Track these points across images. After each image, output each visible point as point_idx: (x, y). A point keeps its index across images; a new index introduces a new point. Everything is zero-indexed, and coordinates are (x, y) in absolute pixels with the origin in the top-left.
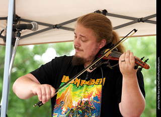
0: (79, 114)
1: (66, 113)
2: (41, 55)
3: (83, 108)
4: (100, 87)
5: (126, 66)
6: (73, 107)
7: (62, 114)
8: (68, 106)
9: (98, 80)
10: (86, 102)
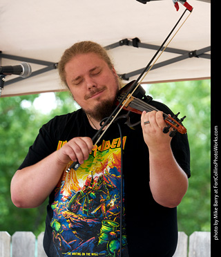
0: (90, 198)
1: (69, 199)
2: (32, 101)
3: (97, 188)
4: (118, 151)
5: (151, 129)
6: (80, 189)
7: (63, 201)
8: (72, 188)
9: (115, 141)
10: (100, 178)
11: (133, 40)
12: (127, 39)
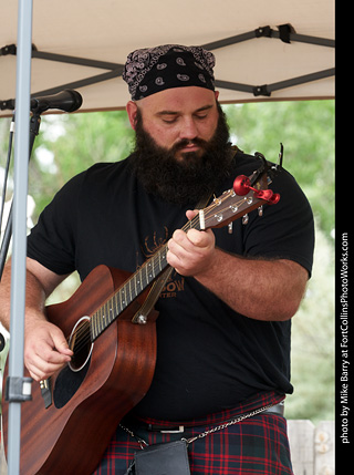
11: (280, 27)
12: (268, 27)
